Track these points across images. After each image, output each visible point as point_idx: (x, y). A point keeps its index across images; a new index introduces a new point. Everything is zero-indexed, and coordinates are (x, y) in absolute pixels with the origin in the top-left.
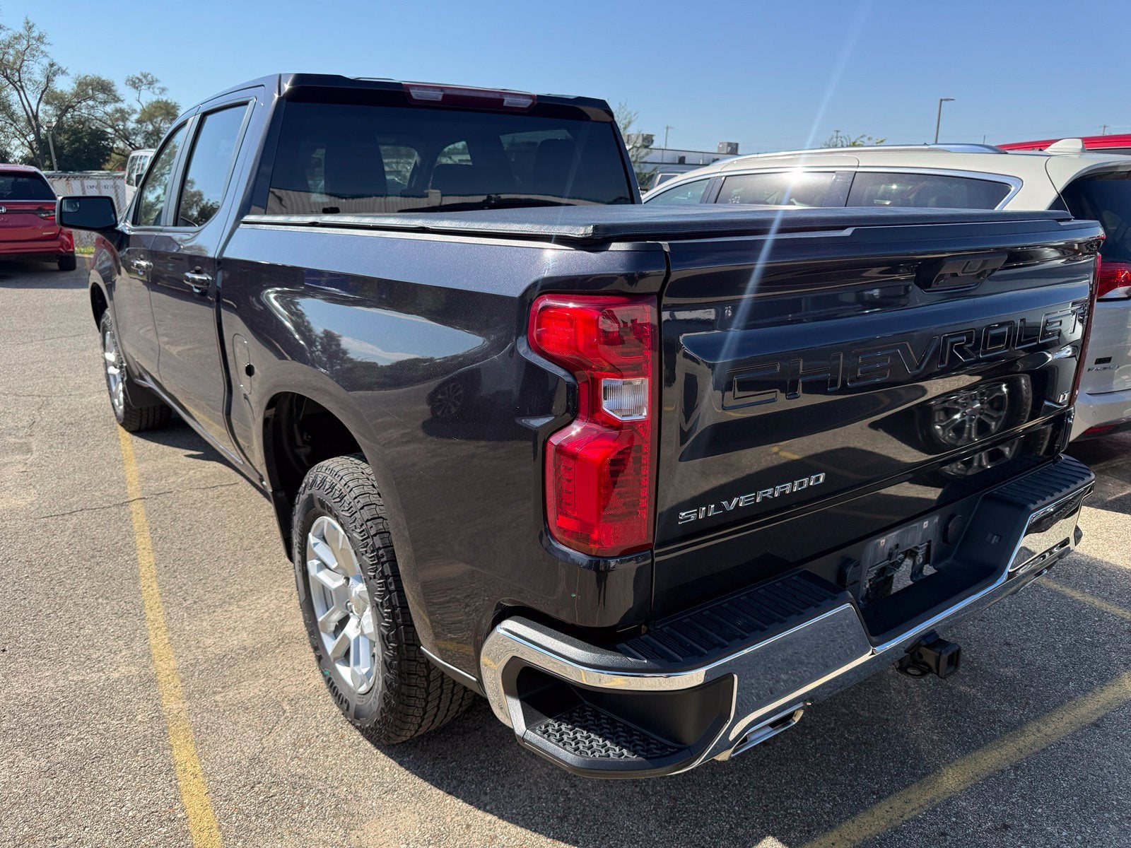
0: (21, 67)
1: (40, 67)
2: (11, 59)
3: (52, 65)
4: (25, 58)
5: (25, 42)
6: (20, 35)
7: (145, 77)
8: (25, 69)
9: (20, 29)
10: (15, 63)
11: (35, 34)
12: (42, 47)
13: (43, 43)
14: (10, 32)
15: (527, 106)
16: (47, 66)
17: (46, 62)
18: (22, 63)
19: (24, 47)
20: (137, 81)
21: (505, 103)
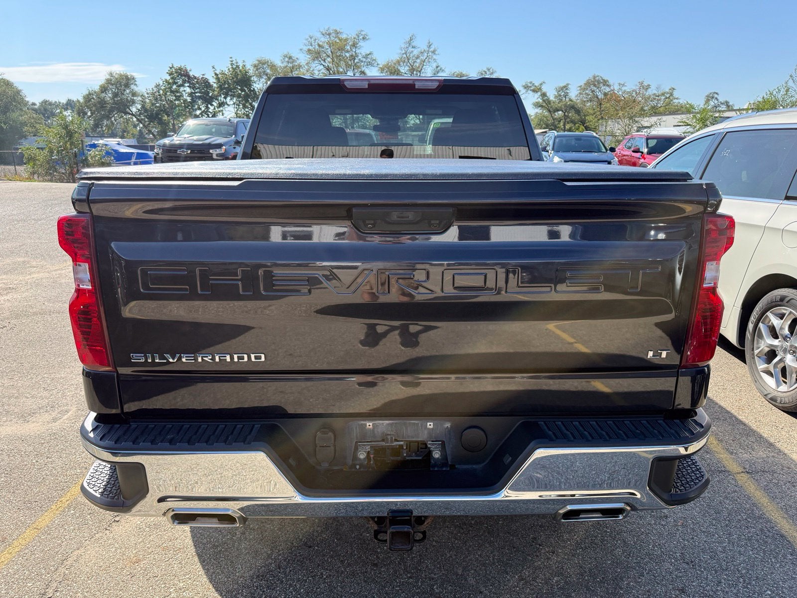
0: (421, 69)
1: (431, 68)
2: (418, 65)
3: (437, 67)
4: (425, 64)
5: (426, 54)
6: (424, 50)
7: (489, 70)
8: (423, 71)
9: (424, 47)
10: (419, 67)
11: (432, 49)
12: (435, 57)
13: (435, 54)
14: (419, 49)
15: (435, 88)
16: (435, 68)
17: (434, 65)
18: (422, 67)
19: (425, 57)
20: (484, 73)
21: (416, 87)
